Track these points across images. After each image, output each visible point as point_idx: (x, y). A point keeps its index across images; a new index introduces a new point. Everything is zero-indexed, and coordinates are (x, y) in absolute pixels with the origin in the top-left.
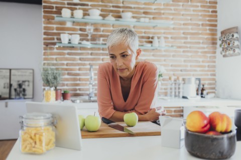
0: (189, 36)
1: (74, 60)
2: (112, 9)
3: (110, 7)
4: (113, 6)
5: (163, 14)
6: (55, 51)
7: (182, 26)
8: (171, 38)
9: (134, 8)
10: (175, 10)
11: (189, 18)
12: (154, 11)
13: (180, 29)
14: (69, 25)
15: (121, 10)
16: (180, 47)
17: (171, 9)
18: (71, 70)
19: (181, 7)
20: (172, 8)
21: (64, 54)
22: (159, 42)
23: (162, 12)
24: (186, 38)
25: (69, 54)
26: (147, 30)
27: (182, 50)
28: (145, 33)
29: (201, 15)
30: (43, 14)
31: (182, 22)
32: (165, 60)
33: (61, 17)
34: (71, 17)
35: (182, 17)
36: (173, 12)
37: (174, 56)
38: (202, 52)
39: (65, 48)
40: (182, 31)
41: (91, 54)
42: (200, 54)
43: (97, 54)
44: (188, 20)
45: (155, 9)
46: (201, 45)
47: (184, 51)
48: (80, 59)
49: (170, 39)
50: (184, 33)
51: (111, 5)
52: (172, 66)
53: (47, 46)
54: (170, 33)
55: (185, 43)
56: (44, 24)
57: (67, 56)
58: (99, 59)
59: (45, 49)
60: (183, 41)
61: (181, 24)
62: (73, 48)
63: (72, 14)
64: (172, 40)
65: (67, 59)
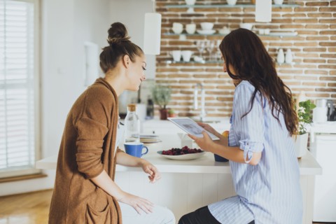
0: (327, 47)
1: (187, 76)
2: (231, 18)
3: (229, 15)
4: (232, 15)
5: (294, 21)
6: (168, 67)
7: (319, 35)
8: (304, 50)
10: (309, 15)
11: (329, 24)
12: (282, 18)
13: (314, 38)
14: (183, 38)
15: (241, 18)
17: (304, 15)
18: (184, 87)
19: (318, 12)
20: (306, 13)
21: (176, 70)
22: (285, 55)
23: (293, 18)
24: (324, 50)
25: (182, 70)
26: (273, 41)
27: (317, 64)
28: (270, 44)
31: (319, 30)
32: (295, 77)
35: (318, 24)
36: (307, 18)
37: (306, 72)
39: (177, 64)
40: (318, 42)
41: (207, 70)
43: (212, 70)
45: (283, 16)
47: (320, 67)
48: (194, 76)
49: (302, 52)
50: (320, 44)
51: (230, 13)
52: (303, 84)
53: (160, 62)
54: (302, 44)
55: (321, 56)
57: (180, 73)
58: (214, 76)
59: (157, 65)
60: (319, 53)
61: (316, 33)
62: (186, 64)
63: (184, 27)
64: (305, 53)
65: (179, 76)
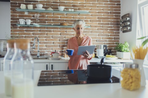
4: (53, 2)
5: (85, 6)
6: (18, 29)
9: (67, 3)
10: (93, 3)
11: (102, 8)
13: (96, 15)
14: (26, 13)
15: (58, 4)
16: (96, 27)
17: (90, 3)
19: (97, 2)
21: (23, 31)
24: (100, 21)
25: (26, 31)
26: (74, 16)
28: (73, 18)
29: (110, 7)
30: (11, 7)
31: (97, 11)
33: (21, 9)
34: (26, 9)
35: (97, 8)
36: (92, 5)
37: (91, 32)
38: (110, 30)
39: (24, 27)
41: (40, 31)
42: (108, 31)
43: (43, 31)
44: (101, 10)
45: (79, 4)
46: (110, 25)
47: (98, 29)
48: (33, 34)
49: (89, 22)
50: (98, 18)
53: (13, 26)
54: (89, 18)
55: (99, 24)
56: (11, 13)
58: (44, 34)
61: (96, 13)
62: (28, 27)
63: (27, 7)
64: (91, 22)
65: (25, 34)
